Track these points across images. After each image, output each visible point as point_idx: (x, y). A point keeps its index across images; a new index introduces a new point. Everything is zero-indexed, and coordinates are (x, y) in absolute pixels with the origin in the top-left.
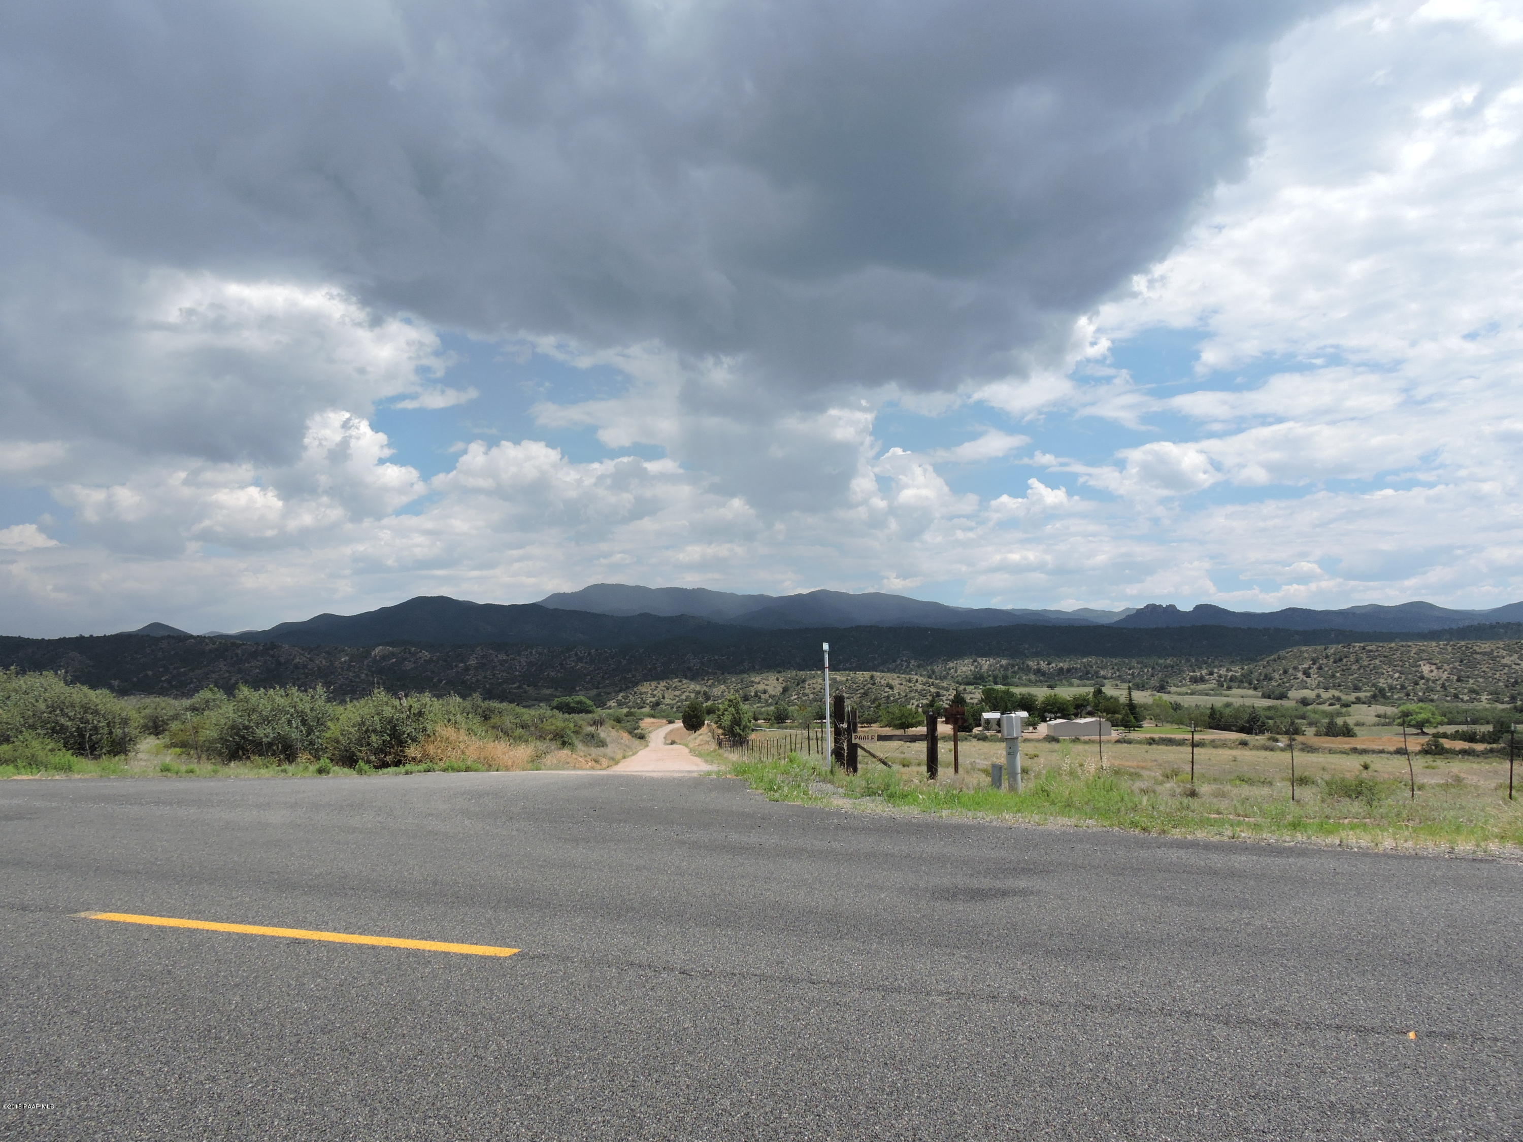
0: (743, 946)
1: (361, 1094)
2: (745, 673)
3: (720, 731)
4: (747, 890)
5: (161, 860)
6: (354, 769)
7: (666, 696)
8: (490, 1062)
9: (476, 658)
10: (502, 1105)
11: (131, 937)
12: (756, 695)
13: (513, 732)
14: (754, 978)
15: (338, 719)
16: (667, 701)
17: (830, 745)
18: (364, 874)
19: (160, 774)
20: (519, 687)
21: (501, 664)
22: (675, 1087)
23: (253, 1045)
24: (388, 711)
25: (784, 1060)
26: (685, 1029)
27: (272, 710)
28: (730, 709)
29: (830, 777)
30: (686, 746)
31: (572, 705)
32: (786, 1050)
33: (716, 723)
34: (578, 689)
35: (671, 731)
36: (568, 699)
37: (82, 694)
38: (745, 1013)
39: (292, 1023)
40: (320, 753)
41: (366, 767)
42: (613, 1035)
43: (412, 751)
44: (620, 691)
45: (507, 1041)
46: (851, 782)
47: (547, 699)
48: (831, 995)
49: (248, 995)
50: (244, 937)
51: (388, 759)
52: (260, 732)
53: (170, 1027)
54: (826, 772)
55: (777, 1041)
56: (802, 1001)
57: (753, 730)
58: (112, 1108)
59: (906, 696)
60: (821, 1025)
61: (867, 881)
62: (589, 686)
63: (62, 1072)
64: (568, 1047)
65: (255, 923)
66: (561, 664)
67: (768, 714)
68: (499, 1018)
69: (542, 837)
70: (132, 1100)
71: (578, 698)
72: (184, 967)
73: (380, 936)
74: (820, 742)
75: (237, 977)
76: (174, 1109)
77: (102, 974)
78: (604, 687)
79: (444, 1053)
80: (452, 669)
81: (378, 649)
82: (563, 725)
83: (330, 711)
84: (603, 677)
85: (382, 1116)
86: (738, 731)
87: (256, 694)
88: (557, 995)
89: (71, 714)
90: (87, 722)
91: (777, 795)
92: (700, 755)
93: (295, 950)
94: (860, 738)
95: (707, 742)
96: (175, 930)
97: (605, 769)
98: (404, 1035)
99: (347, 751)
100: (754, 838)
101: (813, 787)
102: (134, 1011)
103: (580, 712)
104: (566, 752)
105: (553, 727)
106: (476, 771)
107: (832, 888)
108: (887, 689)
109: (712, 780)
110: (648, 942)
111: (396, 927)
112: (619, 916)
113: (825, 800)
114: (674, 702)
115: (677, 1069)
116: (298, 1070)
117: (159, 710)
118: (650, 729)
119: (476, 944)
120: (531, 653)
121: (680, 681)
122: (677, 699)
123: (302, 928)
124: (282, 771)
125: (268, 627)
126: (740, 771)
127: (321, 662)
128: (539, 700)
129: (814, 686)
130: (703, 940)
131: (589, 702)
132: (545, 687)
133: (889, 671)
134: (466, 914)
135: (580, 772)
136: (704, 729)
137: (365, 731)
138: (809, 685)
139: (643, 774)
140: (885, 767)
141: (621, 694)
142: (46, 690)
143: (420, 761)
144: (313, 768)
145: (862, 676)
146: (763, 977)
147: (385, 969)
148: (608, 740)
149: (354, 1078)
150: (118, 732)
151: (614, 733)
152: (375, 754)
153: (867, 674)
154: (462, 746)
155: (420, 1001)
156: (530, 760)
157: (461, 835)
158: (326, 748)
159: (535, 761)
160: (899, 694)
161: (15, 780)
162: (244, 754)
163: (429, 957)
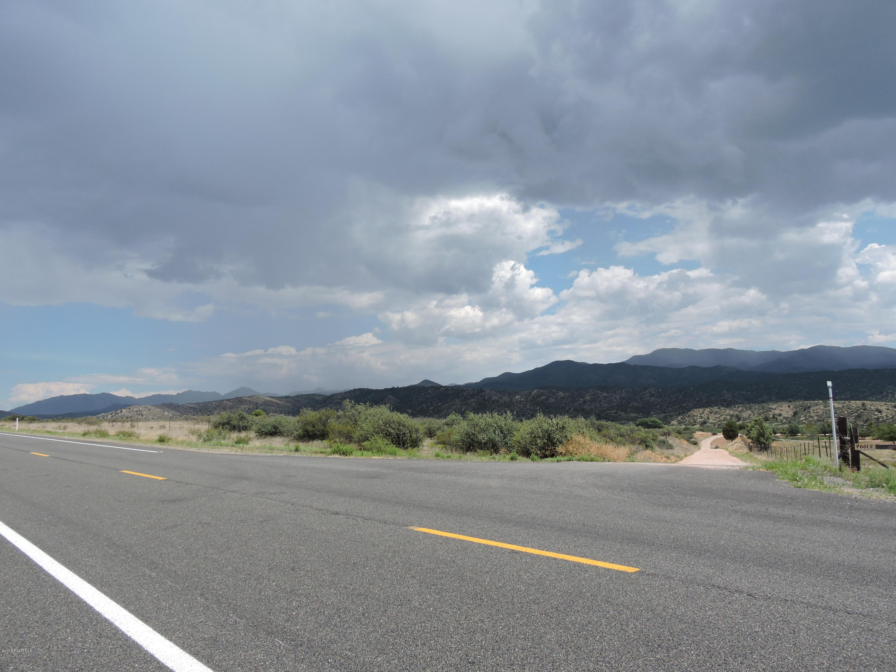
0: (791, 582)
1: (560, 642)
2: (765, 402)
3: (750, 441)
4: (788, 546)
5: (442, 502)
6: (529, 458)
7: (710, 417)
8: (631, 634)
9: (590, 395)
10: (642, 661)
11: (434, 541)
12: (774, 417)
13: (615, 439)
14: (802, 605)
15: (519, 430)
16: (711, 421)
17: (836, 451)
18: (544, 517)
19: (435, 458)
20: (616, 413)
21: (604, 399)
22: (754, 669)
23: (499, 606)
24: (545, 426)
25: (834, 663)
26: (756, 632)
27: (485, 425)
28: (756, 426)
29: (838, 473)
30: (727, 449)
31: (649, 423)
32: (834, 656)
33: (747, 435)
34: (652, 413)
35: (715, 440)
36: (646, 419)
37: (397, 416)
38: (799, 627)
39: (517, 596)
40: (511, 449)
41: (536, 457)
42: (707, 629)
43: (560, 449)
44: (679, 414)
45: (640, 623)
46: (857, 477)
47: (633, 420)
48: (864, 623)
49: (493, 578)
50: (487, 546)
51: (547, 453)
52: (480, 437)
53: (458, 590)
54: (836, 469)
55: (826, 649)
56: (842, 624)
57: (773, 440)
58: (436, 629)
59: (893, 418)
60: (860, 643)
61: (881, 547)
62: (659, 411)
63: (412, 606)
64: (679, 632)
65: (491, 540)
66: (641, 398)
67: (784, 430)
68: (633, 608)
69: (643, 502)
70: (445, 626)
71: (652, 419)
72: (460, 559)
73: (558, 553)
74: (828, 449)
75: (486, 568)
76: (465, 634)
77: (423, 559)
78: (669, 412)
79: (603, 625)
80: (576, 402)
81: (535, 391)
82: (646, 435)
83: (515, 426)
84: (668, 406)
85: (572, 656)
86: (763, 440)
87: (478, 416)
88: (666, 599)
89: (394, 426)
90: (400, 431)
91: (799, 484)
92: (737, 456)
93: (514, 556)
94: (861, 447)
95: (741, 448)
96: (454, 539)
97: (674, 463)
98: (578, 611)
99: (525, 448)
100: (788, 511)
101: (827, 479)
102: (440, 580)
103: (655, 427)
104: (648, 452)
105: (640, 436)
106: (596, 461)
107: (854, 549)
108: (876, 413)
109: (750, 472)
110: (722, 573)
111: (566, 548)
112: (700, 554)
113: (837, 489)
114: (716, 421)
115: (754, 657)
116: (524, 623)
117: (431, 425)
118: (701, 438)
119: (613, 563)
120: (622, 392)
121: (719, 408)
122: (718, 420)
123: (515, 544)
124: (493, 458)
125: (478, 380)
126: (769, 467)
127: (506, 399)
128: (629, 420)
129: (818, 411)
130: (761, 575)
131: (660, 422)
132: (631, 412)
133: (877, 400)
134: (604, 545)
135: (660, 464)
136: (738, 439)
137: (534, 437)
138: (813, 410)
139: (701, 466)
140: (883, 468)
141: (680, 417)
142: (382, 414)
143: (565, 455)
144: (508, 457)
145: (855, 404)
146: (809, 605)
147: (563, 572)
148: (674, 445)
149: (554, 632)
150: (414, 436)
151: (677, 440)
152: (540, 450)
153: (859, 403)
154: (588, 447)
155: (585, 593)
156: (628, 455)
157: (595, 498)
158: (514, 446)
159: (631, 457)
160: (887, 416)
161: (373, 459)
162: (473, 448)
163: (587, 568)
